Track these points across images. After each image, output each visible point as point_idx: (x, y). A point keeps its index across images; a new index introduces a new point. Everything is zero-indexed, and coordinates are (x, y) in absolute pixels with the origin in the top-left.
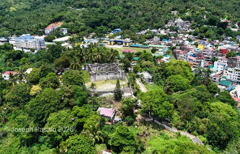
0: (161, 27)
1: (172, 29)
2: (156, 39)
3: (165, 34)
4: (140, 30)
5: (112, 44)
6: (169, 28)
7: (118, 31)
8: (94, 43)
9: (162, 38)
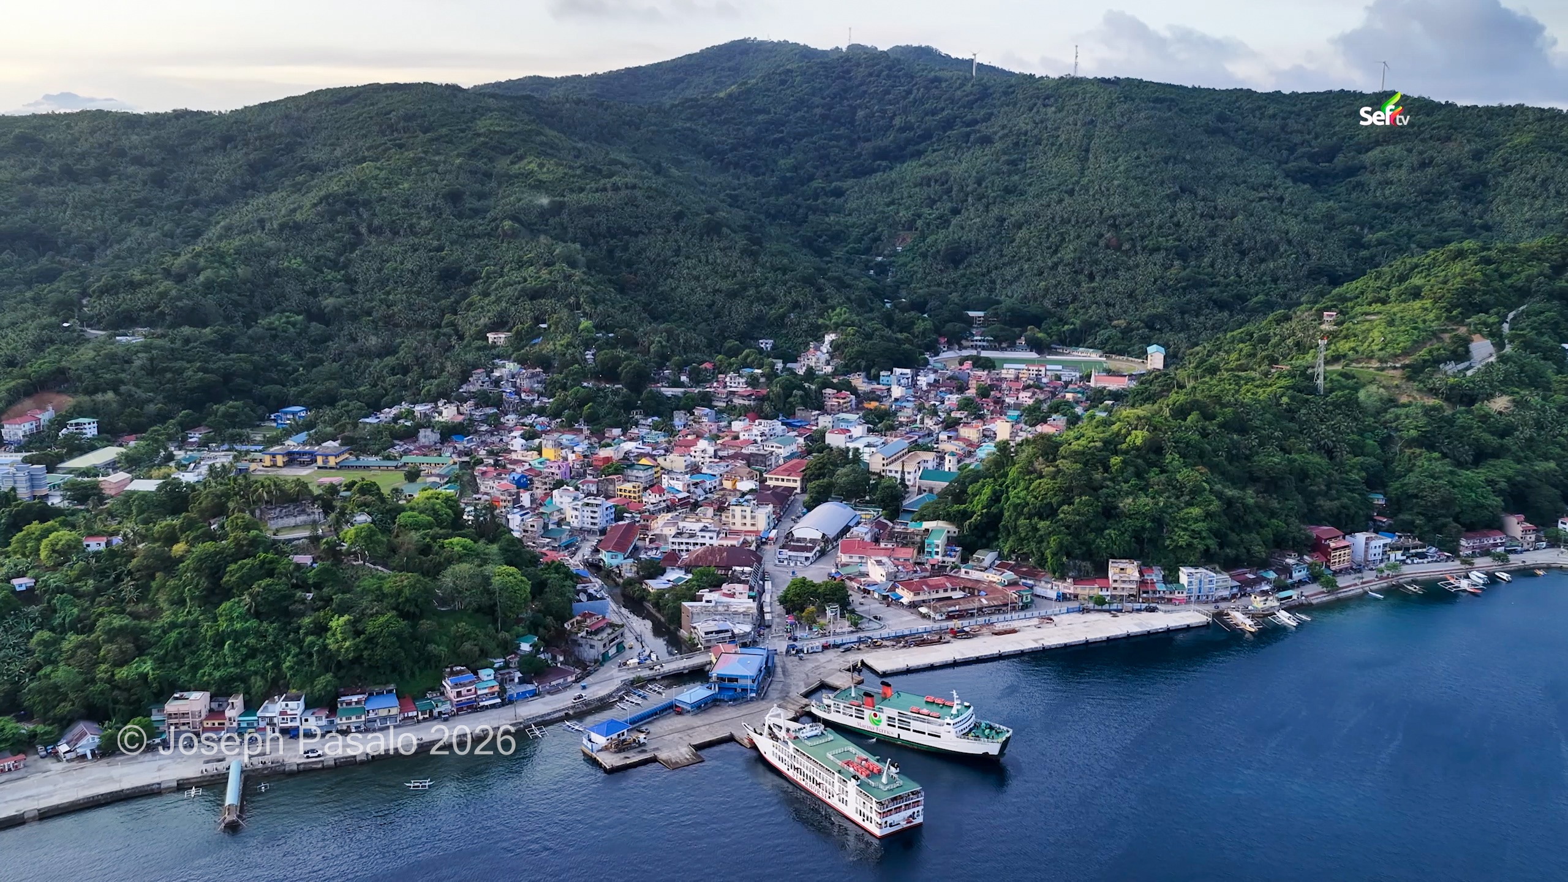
0: (446, 395)
1: (482, 399)
2: (427, 436)
3: (460, 418)
4: (375, 407)
5: (280, 462)
6: (472, 395)
7: (294, 413)
8: (218, 465)
9: (449, 433)
